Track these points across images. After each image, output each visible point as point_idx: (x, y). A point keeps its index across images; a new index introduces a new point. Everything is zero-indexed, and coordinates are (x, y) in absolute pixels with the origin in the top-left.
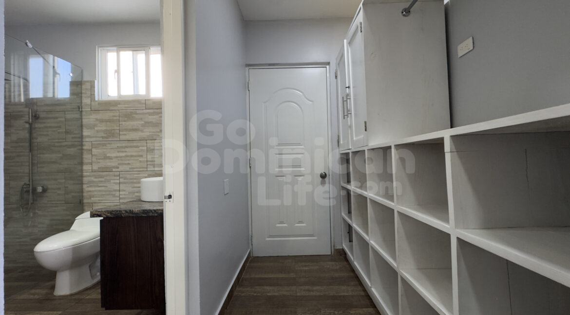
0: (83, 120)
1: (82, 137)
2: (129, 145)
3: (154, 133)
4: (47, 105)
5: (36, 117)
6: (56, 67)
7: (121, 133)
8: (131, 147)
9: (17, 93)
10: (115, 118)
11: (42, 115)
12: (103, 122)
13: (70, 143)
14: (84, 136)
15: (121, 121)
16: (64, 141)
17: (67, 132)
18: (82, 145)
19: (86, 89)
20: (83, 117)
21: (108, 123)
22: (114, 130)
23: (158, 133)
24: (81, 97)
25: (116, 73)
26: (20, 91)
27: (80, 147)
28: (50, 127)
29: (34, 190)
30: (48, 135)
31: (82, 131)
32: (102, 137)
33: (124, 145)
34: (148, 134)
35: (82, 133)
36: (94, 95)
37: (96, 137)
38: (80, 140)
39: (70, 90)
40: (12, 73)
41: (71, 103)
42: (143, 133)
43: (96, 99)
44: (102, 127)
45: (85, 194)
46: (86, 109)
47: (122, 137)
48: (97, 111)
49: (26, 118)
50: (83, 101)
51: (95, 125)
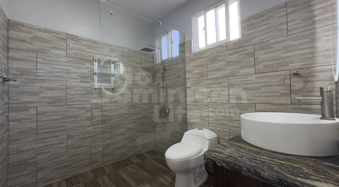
0: (186, 68)
1: (185, 79)
2: (214, 82)
3: (234, 71)
4: (169, 62)
5: (165, 70)
6: (172, 39)
7: (208, 73)
8: (216, 83)
9: (158, 58)
10: (204, 63)
11: (167, 68)
12: (197, 67)
13: (180, 84)
14: (186, 79)
15: (209, 64)
16: (177, 82)
17: (178, 77)
18: (186, 84)
19: (187, 47)
20: (186, 66)
21: (200, 67)
22: (204, 72)
23: (238, 70)
24: (185, 52)
25: (204, 30)
26: (159, 57)
27: (184, 86)
28: (171, 75)
29: (165, 111)
30: (170, 79)
31: (185, 75)
32: (197, 78)
33: (210, 82)
34: (229, 71)
35: (185, 77)
36: (191, 49)
37: (193, 78)
38: (184, 81)
39: (179, 50)
40: (156, 47)
41: (180, 58)
42: (226, 72)
43: (193, 52)
44: (196, 71)
45: (188, 117)
46: (187, 60)
47: (209, 77)
48: (193, 60)
49: (161, 71)
50: (185, 56)
51: (193, 70)
